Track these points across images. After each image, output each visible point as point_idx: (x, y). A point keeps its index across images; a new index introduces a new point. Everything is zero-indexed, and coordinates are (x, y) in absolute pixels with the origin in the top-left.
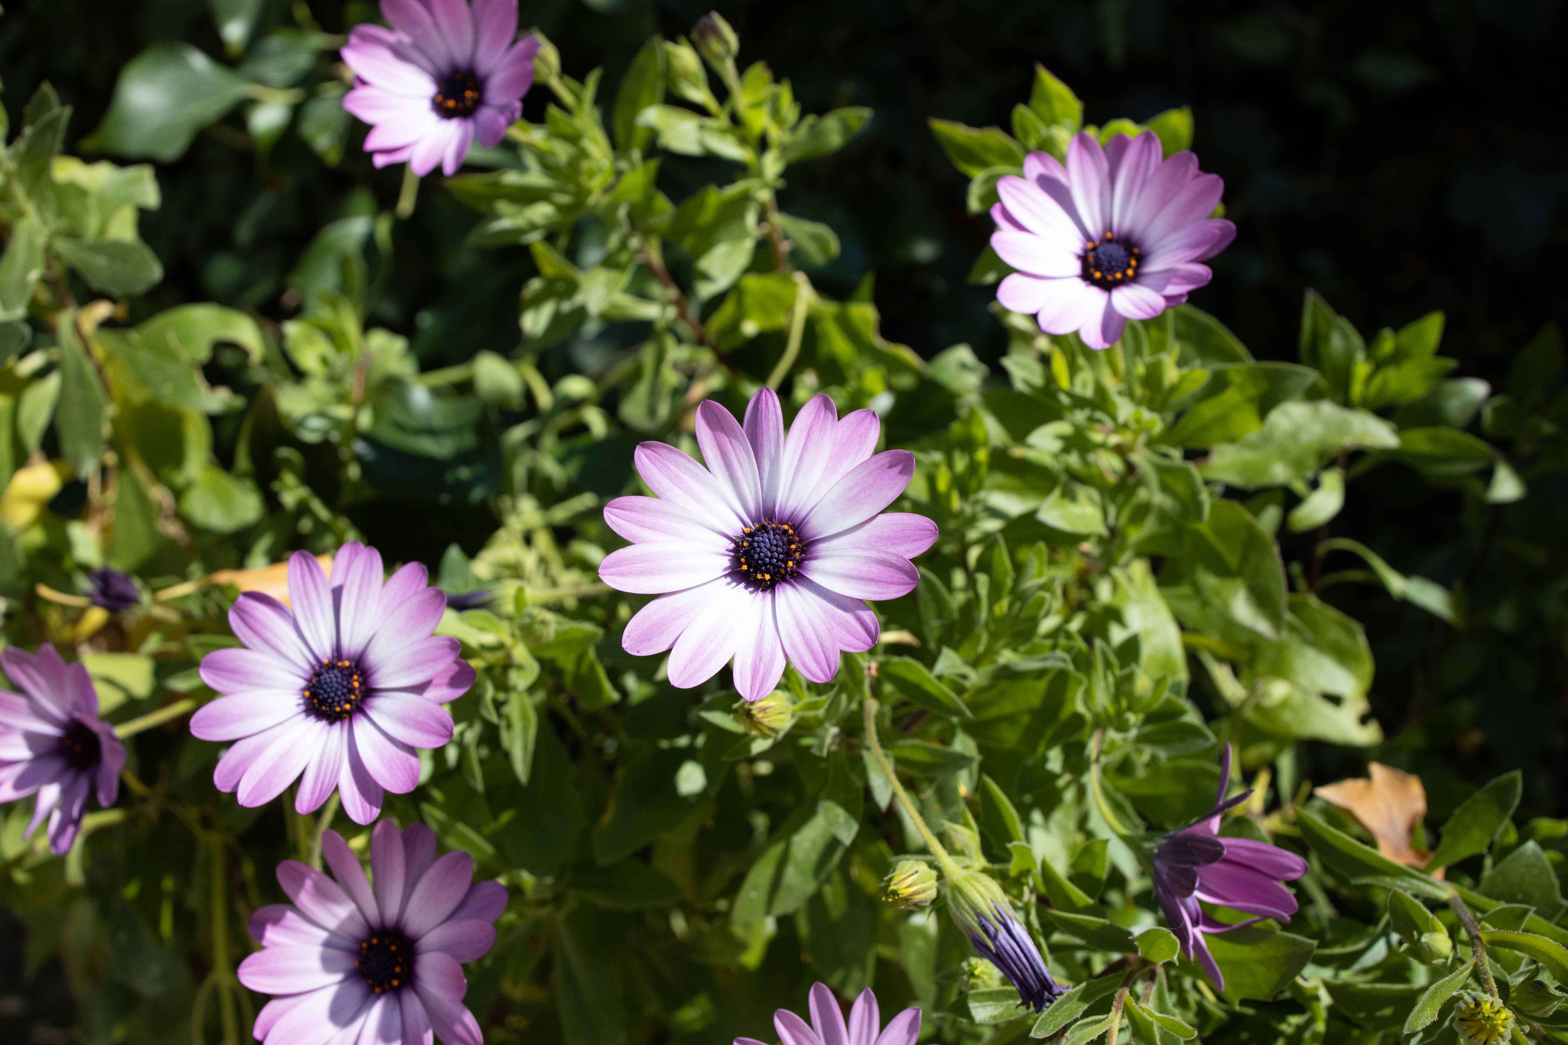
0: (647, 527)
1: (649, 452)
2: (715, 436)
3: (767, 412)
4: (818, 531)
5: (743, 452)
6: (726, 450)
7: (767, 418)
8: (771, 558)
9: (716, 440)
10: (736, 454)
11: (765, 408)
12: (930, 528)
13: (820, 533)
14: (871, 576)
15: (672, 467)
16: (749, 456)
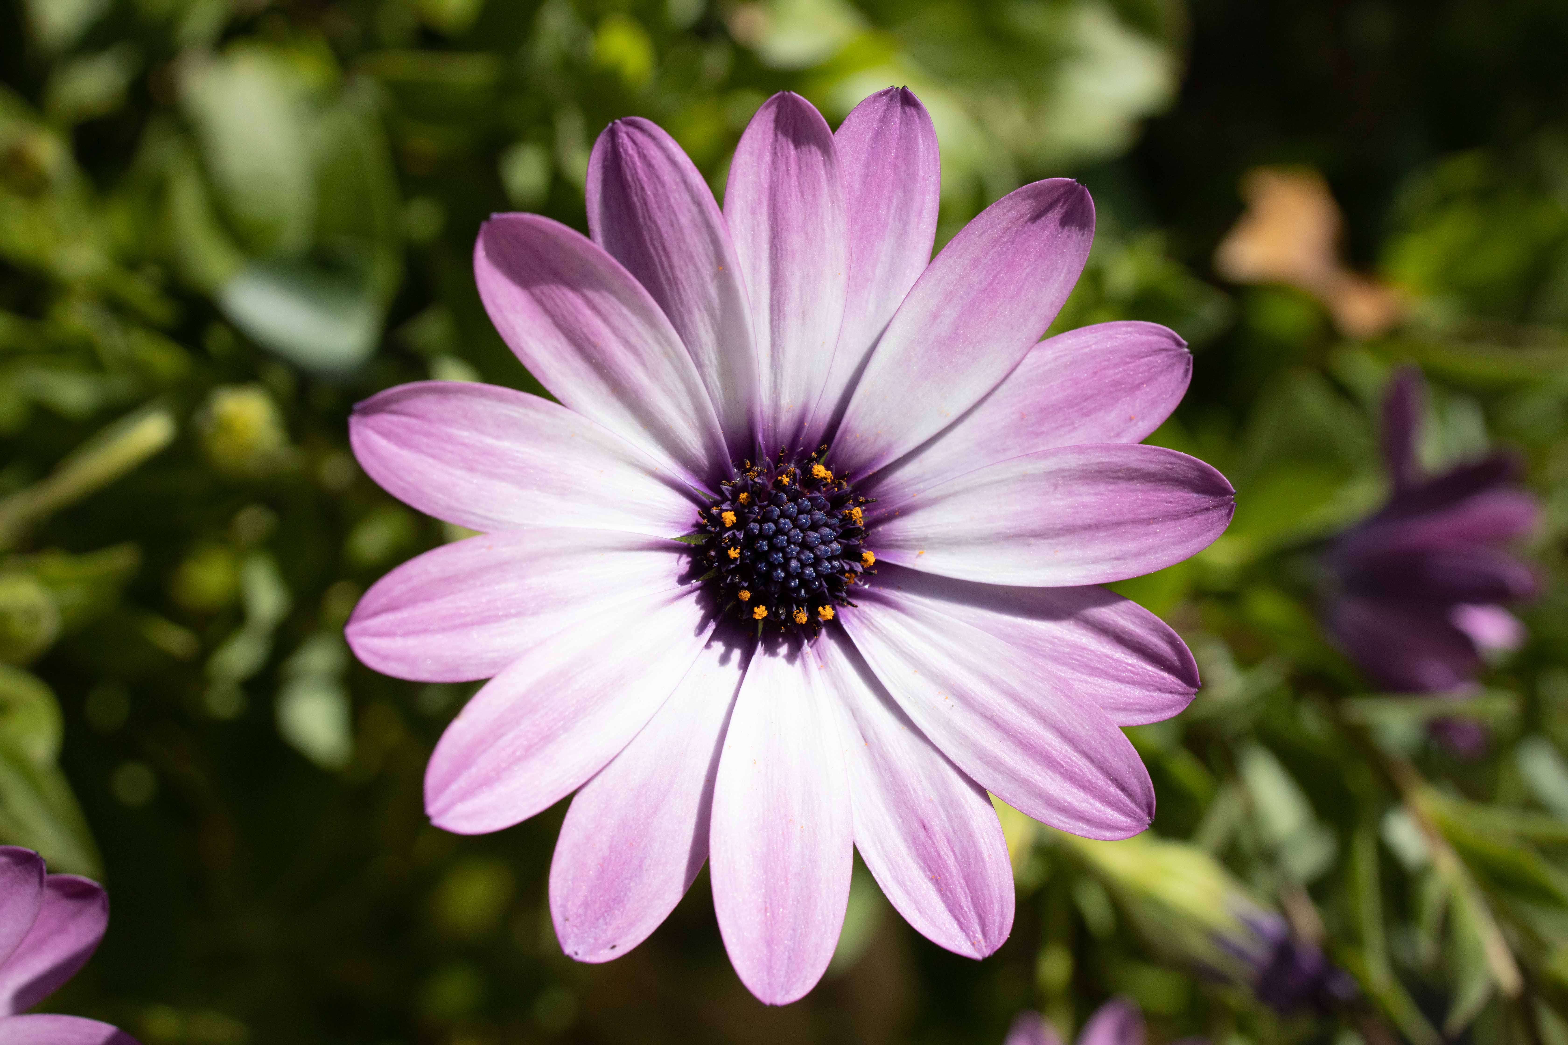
0: (473, 624)
1: (384, 420)
2: (541, 303)
3: (661, 191)
4: (881, 443)
5: (634, 319)
6: (585, 330)
7: (665, 205)
8: (817, 561)
9: (548, 312)
10: (615, 330)
11: (649, 178)
12: (1163, 347)
13: (889, 448)
14: (1086, 517)
15: (464, 435)
16: (652, 324)
